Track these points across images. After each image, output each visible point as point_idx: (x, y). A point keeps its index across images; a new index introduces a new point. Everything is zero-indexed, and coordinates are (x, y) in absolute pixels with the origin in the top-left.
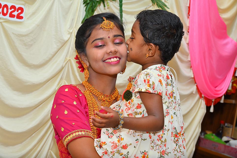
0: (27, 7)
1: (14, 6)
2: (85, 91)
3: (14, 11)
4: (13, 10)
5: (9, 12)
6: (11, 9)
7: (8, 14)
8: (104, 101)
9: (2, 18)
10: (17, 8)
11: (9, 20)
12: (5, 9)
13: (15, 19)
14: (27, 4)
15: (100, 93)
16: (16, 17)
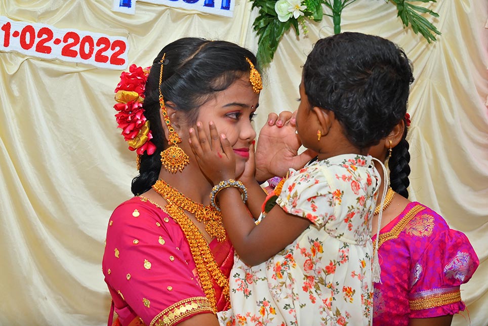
0: (135, 41)
1: (106, 38)
2: (168, 206)
3: (105, 49)
4: (103, 46)
5: (95, 52)
6: (98, 45)
7: (93, 56)
8: (208, 220)
9: (81, 63)
10: (112, 42)
11: (95, 66)
12: (87, 46)
13: (108, 65)
14: (133, 34)
15: (196, 205)
16: (109, 61)
